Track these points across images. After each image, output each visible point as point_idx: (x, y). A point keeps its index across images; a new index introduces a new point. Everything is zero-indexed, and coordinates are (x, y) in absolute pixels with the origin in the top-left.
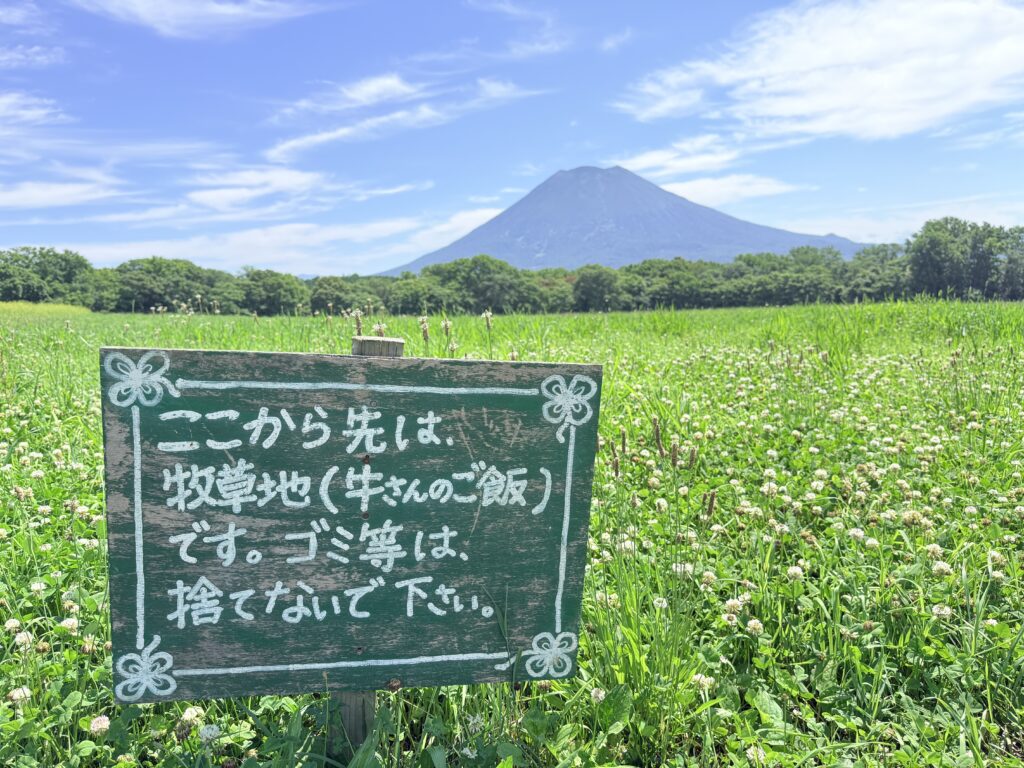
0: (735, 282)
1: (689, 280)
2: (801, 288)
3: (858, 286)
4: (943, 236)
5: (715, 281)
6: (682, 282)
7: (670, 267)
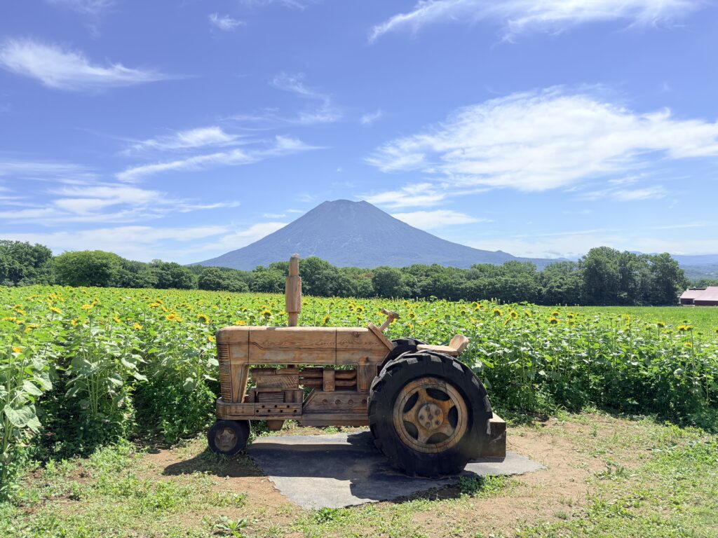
0: (475, 282)
1: (446, 279)
2: (516, 287)
3: (552, 287)
4: (603, 259)
5: (462, 281)
6: (442, 281)
7: (432, 270)
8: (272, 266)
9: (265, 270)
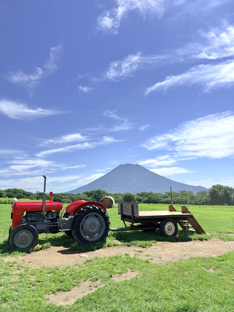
8: (84, 193)
9: (81, 195)
